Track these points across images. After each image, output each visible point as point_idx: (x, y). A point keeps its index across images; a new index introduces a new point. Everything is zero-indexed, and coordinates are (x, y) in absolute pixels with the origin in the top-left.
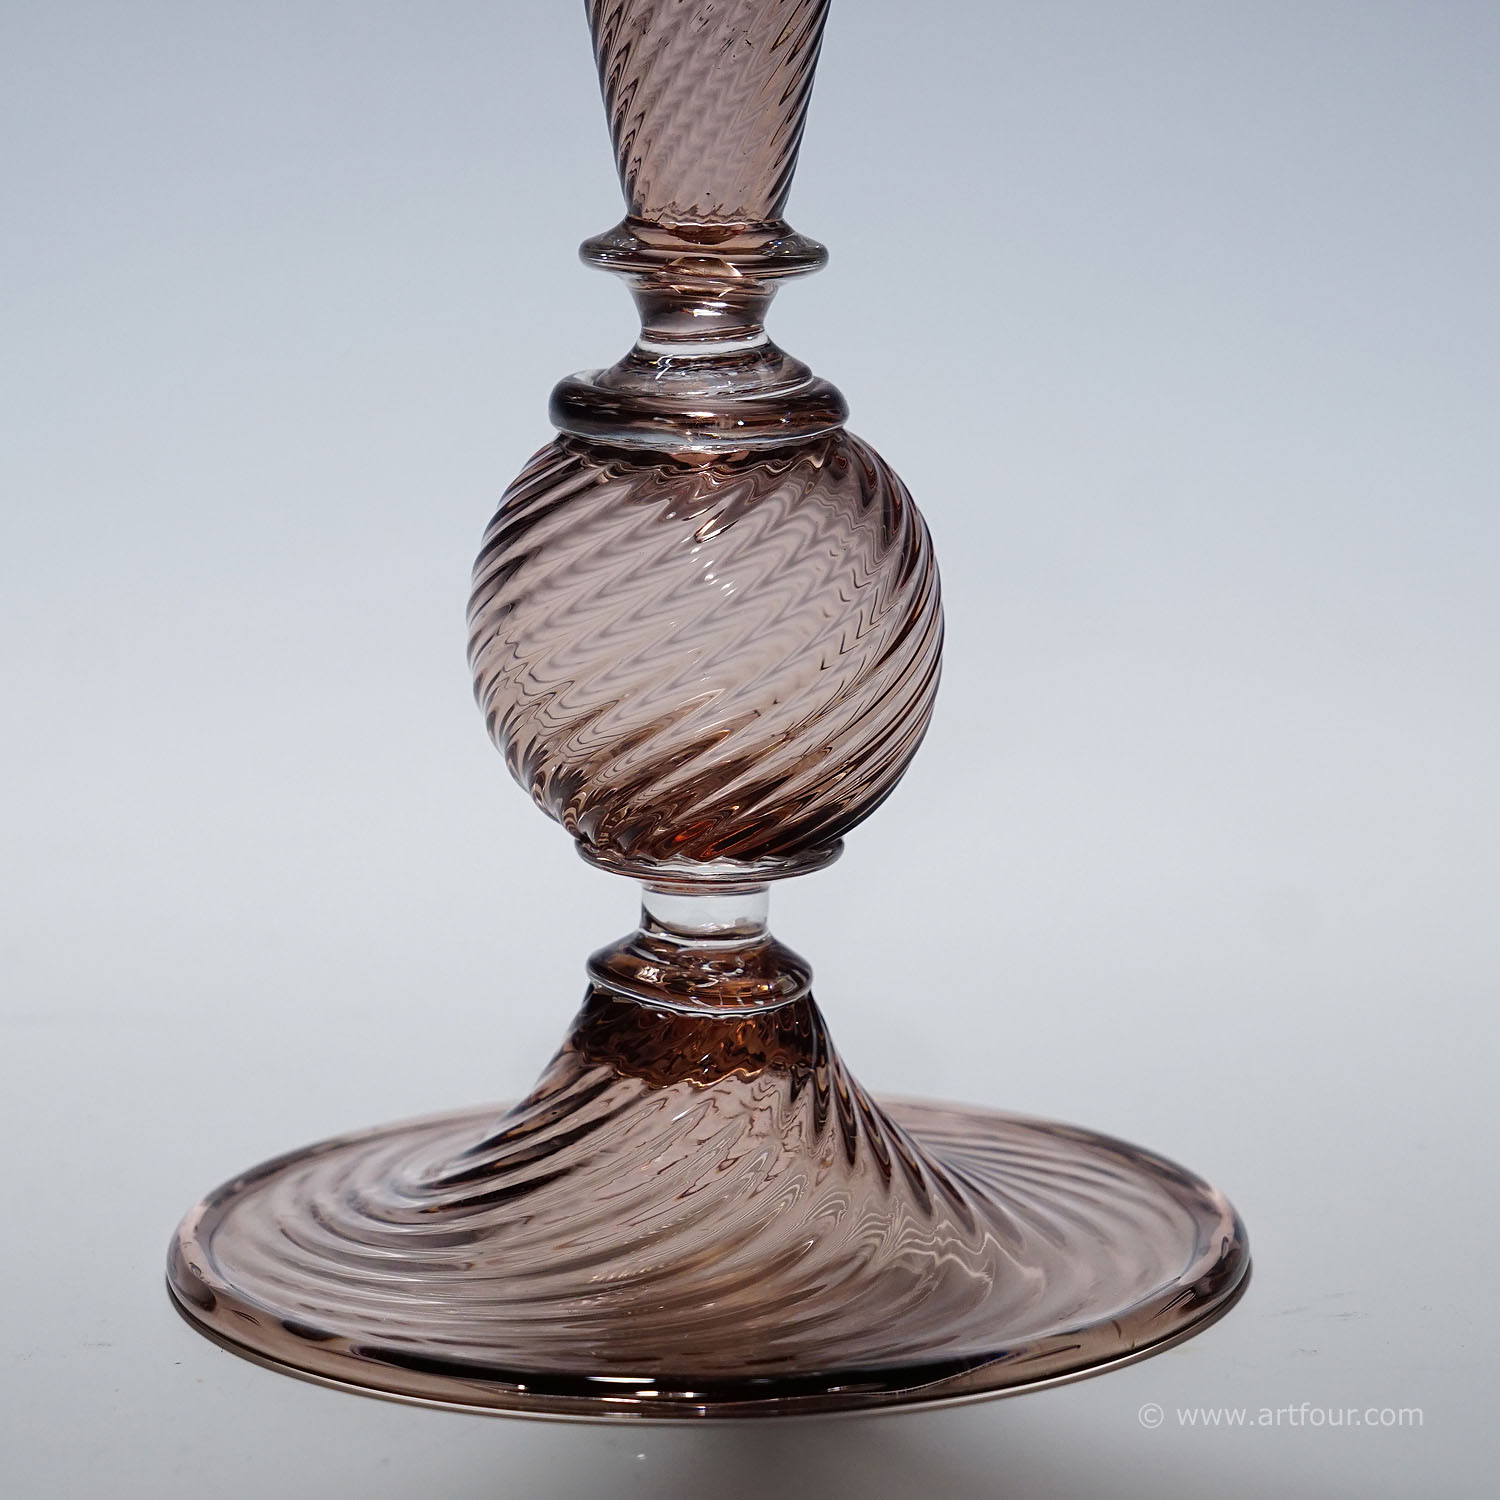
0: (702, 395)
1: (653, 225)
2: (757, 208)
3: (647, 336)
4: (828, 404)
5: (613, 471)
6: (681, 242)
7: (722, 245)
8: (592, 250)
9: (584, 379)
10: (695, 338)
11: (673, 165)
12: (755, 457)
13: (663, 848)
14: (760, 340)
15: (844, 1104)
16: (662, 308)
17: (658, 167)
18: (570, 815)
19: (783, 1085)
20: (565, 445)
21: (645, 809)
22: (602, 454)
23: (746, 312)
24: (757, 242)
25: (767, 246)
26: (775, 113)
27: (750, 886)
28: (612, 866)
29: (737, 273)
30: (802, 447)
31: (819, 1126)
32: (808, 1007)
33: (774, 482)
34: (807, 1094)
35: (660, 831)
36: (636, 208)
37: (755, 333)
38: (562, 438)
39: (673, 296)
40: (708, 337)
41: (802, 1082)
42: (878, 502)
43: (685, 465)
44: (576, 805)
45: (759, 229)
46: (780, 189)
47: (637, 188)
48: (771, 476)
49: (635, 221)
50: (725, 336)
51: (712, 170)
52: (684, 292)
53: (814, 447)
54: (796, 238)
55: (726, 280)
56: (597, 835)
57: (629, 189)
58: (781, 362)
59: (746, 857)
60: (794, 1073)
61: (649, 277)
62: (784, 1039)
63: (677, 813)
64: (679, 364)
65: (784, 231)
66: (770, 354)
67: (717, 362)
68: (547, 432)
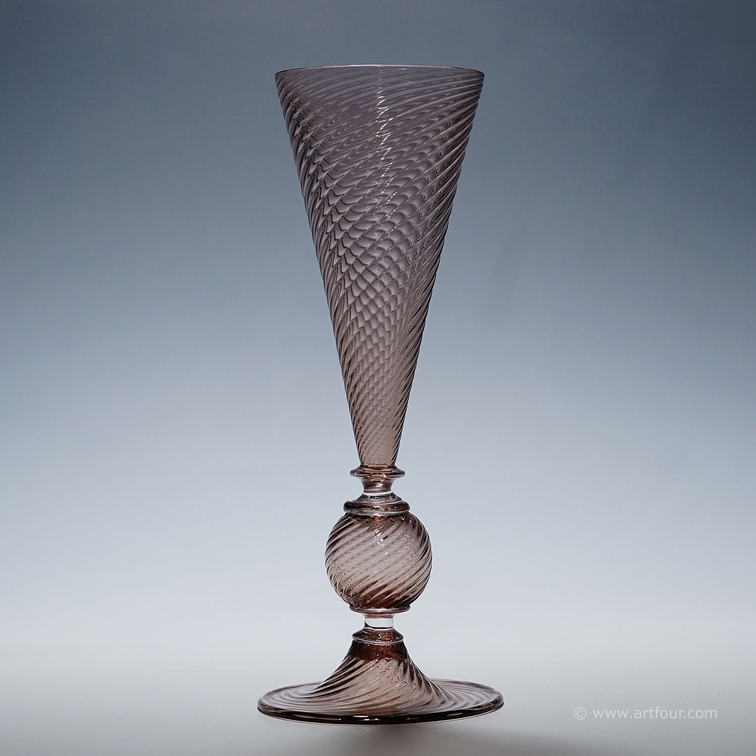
0: (377, 503)
1: (367, 467)
2: (389, 462)
3: (365, 491)
4: (405, 506)
5: (357, 520)
6: (373, 470)
7: (382, 470)
8: (352, 472)
9: (351, 501)
10: (376, 492)
11: (371, 453)
12: (390, 516)
13: (369, 605)
14: (391, 492)
15: (411, 667)
16: (368, 485)
17: (367, 454)
18: (349, 599)
19: (397, 663)
20: (347, 515)
21: (365, 596)
22: (355, 517)
23: (387, 486)
24: (389, 470)
25: (391, 471)
26: (393, 442)
27: (388, 616)
28: (358, 611)
29: (385, 476)
30: (400, 515)
31: (405, 672)
32: (402, 643)
33: (393, 523)
34: (402, 665)
35: (368, 601)
36: (362, 463)
37: (390, 490)
38: (346, 514)
39: (371, 482)
40: (379, 492)
41: (401, 661)
42: (417, 527)
43: (374, 518)
44: (350, 596)
45: (389, 467)
46: (394, 458)
47: (363, 458)
48: (392, 521)
49: (362, 466)
50: (383, 491)
51: (379, 454)
52: (373, 481)
53: (402, 515)
54: (398, 469)
55: (382, 478)
56: (355, 603)
57: (361, 459)
58: (395, 497)
59: (388, 608)
60: (399, 659)
61: (365, 478)
62: (397, 652)
63: (372, 597)
64: (371, 497)
65: (395, 468)
66: (393, 495)
67: (380, 497)
68: (343, 513)
